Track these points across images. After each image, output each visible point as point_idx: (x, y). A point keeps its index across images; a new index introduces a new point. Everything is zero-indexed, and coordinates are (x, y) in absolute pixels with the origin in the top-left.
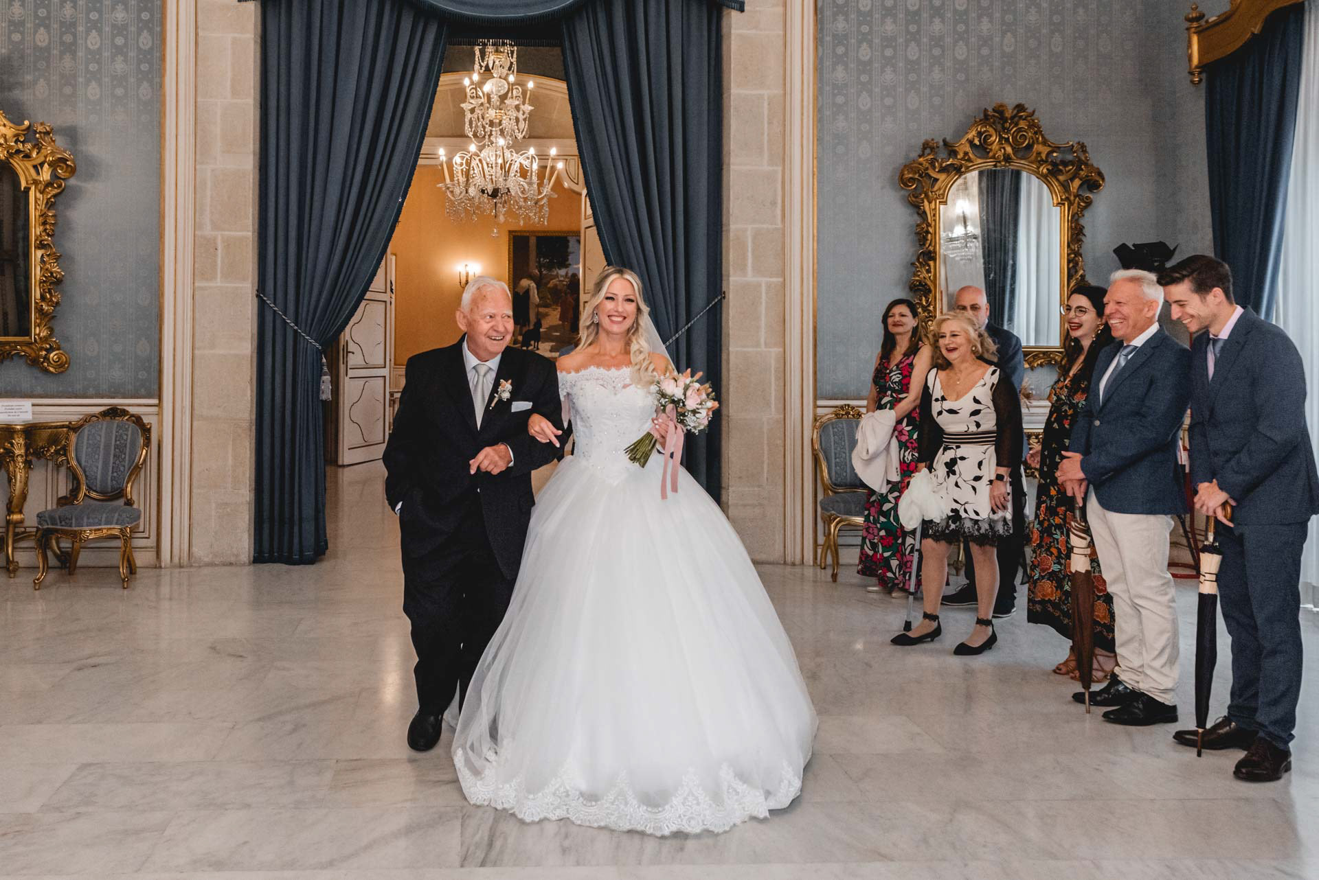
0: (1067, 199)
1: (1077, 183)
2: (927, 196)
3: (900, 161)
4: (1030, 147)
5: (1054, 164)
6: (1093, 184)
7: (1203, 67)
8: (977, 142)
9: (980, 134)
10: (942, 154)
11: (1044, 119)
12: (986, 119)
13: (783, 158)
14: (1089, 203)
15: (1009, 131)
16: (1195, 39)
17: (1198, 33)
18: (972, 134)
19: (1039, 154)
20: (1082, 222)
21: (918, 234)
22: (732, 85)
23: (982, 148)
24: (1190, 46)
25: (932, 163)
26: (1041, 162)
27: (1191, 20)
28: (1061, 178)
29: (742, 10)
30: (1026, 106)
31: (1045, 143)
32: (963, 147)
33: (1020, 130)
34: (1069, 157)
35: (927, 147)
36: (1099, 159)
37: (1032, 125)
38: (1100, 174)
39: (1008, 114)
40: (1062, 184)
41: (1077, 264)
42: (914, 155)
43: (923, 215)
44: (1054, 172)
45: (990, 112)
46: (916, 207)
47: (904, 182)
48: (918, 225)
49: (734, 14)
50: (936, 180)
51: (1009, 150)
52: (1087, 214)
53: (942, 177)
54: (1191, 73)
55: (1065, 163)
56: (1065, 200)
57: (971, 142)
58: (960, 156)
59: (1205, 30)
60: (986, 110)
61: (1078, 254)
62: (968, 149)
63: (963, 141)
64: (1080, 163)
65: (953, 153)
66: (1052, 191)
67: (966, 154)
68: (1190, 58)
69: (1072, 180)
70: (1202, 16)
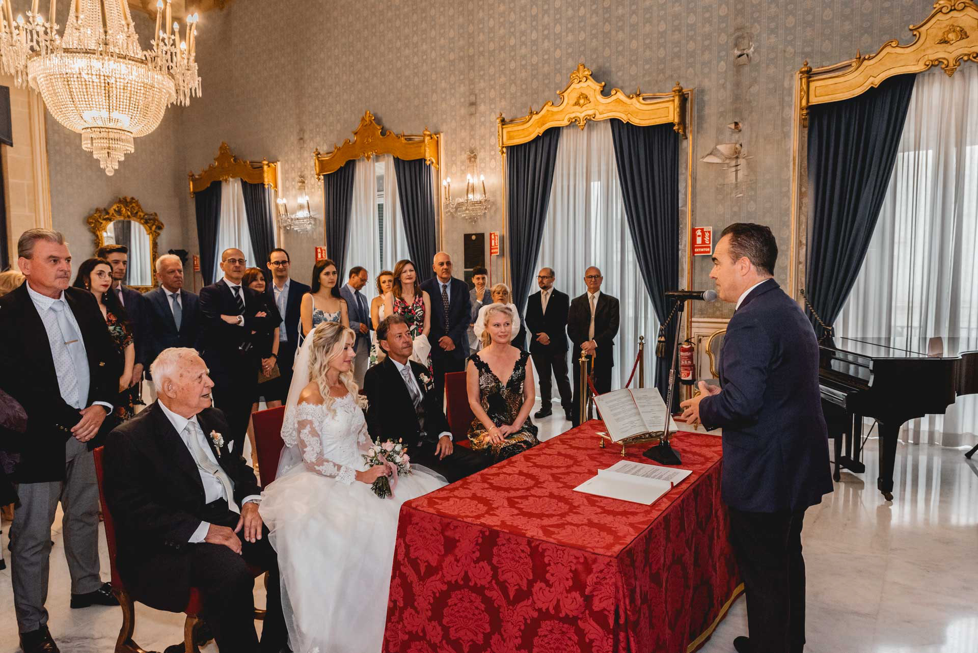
0: (151, 233)
1: (154, 227)
2: (98, 229)
3: (86, 214)
4: (137, 213)
5: (146, 220)
6: (160, 227)
7: (194, 193)
8: (117, 209)
9: (118, 207)
10: (104, 213)
11: (141, 202)
12: (120, 201)
13: (35, 210)
14: (159, 234)
15: (128, 207)
16: (191, 183)
17: (193, 181)
18: (115, 207)
19: (140, 216)
20: (157, 241)
21: (95, 243)
22: (9, 177)
23: (119, 212)
24: (189, 185)
25: (100, 217)
26: (141, 219)
27: (190, 176)
28: (149, 225)
29: (11, 145)
30: (135, 197)
31: (142, 212)
32: (111, 211)
33: (133, 207)
34: (152, 217)
35: (97, 210)
36: (162, 219)
37: (138, 205)
38: (162, 224)
39: (128, 200)
40: (149, 227)
41: (155, 256)
42: (92, 212)
43: (97, 236)
44: (146, 222)
45: (122, 199)
46: (94, 233)
47: (90, 223)
48: (95, 240)
49: (8, 147)
50: (102, 223)
51: (129, 213)
52: (159, 238)
53: (104, 222)
54: (190, 193)
55: (150, 220)
56: (150, 232)
57: (115, 210)
58: (111, 214)
59: (194, 180)
60: (120, 199)
61: (156, 252)
62: (113, 212)
63: (112, 209)
64: (155, 220)
65: (108, 213)
66: (147, 230)
67: (113, 214)
68: (190, 189)
69: (153, 225)
70: (193, 175)
